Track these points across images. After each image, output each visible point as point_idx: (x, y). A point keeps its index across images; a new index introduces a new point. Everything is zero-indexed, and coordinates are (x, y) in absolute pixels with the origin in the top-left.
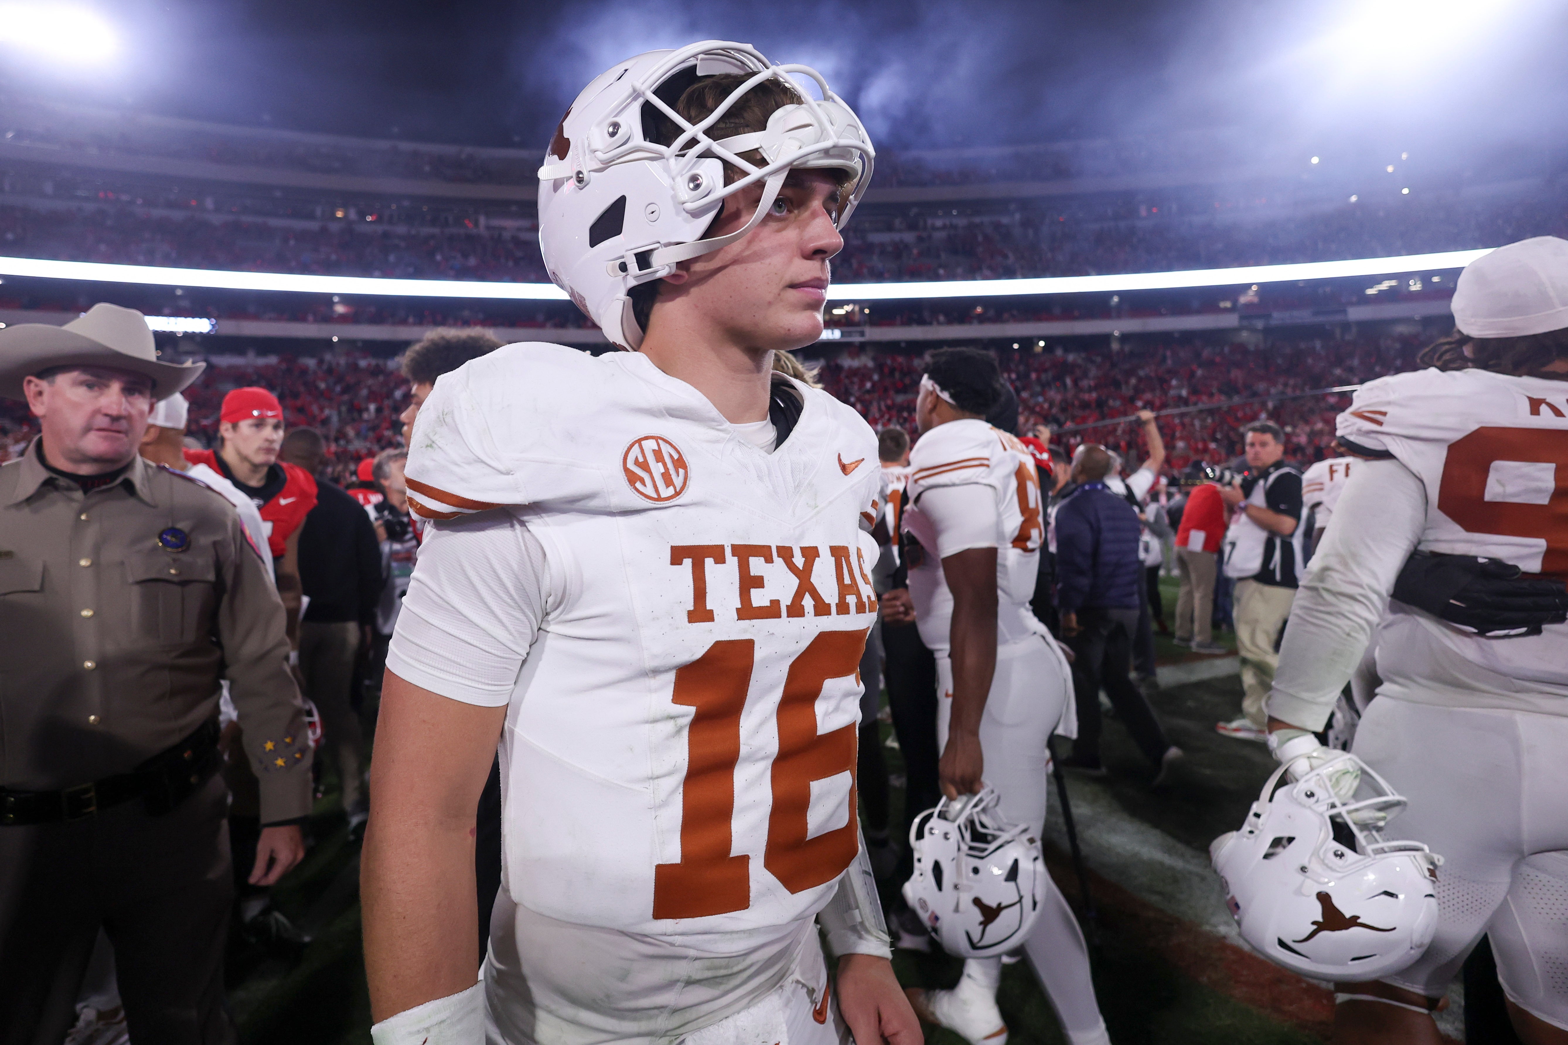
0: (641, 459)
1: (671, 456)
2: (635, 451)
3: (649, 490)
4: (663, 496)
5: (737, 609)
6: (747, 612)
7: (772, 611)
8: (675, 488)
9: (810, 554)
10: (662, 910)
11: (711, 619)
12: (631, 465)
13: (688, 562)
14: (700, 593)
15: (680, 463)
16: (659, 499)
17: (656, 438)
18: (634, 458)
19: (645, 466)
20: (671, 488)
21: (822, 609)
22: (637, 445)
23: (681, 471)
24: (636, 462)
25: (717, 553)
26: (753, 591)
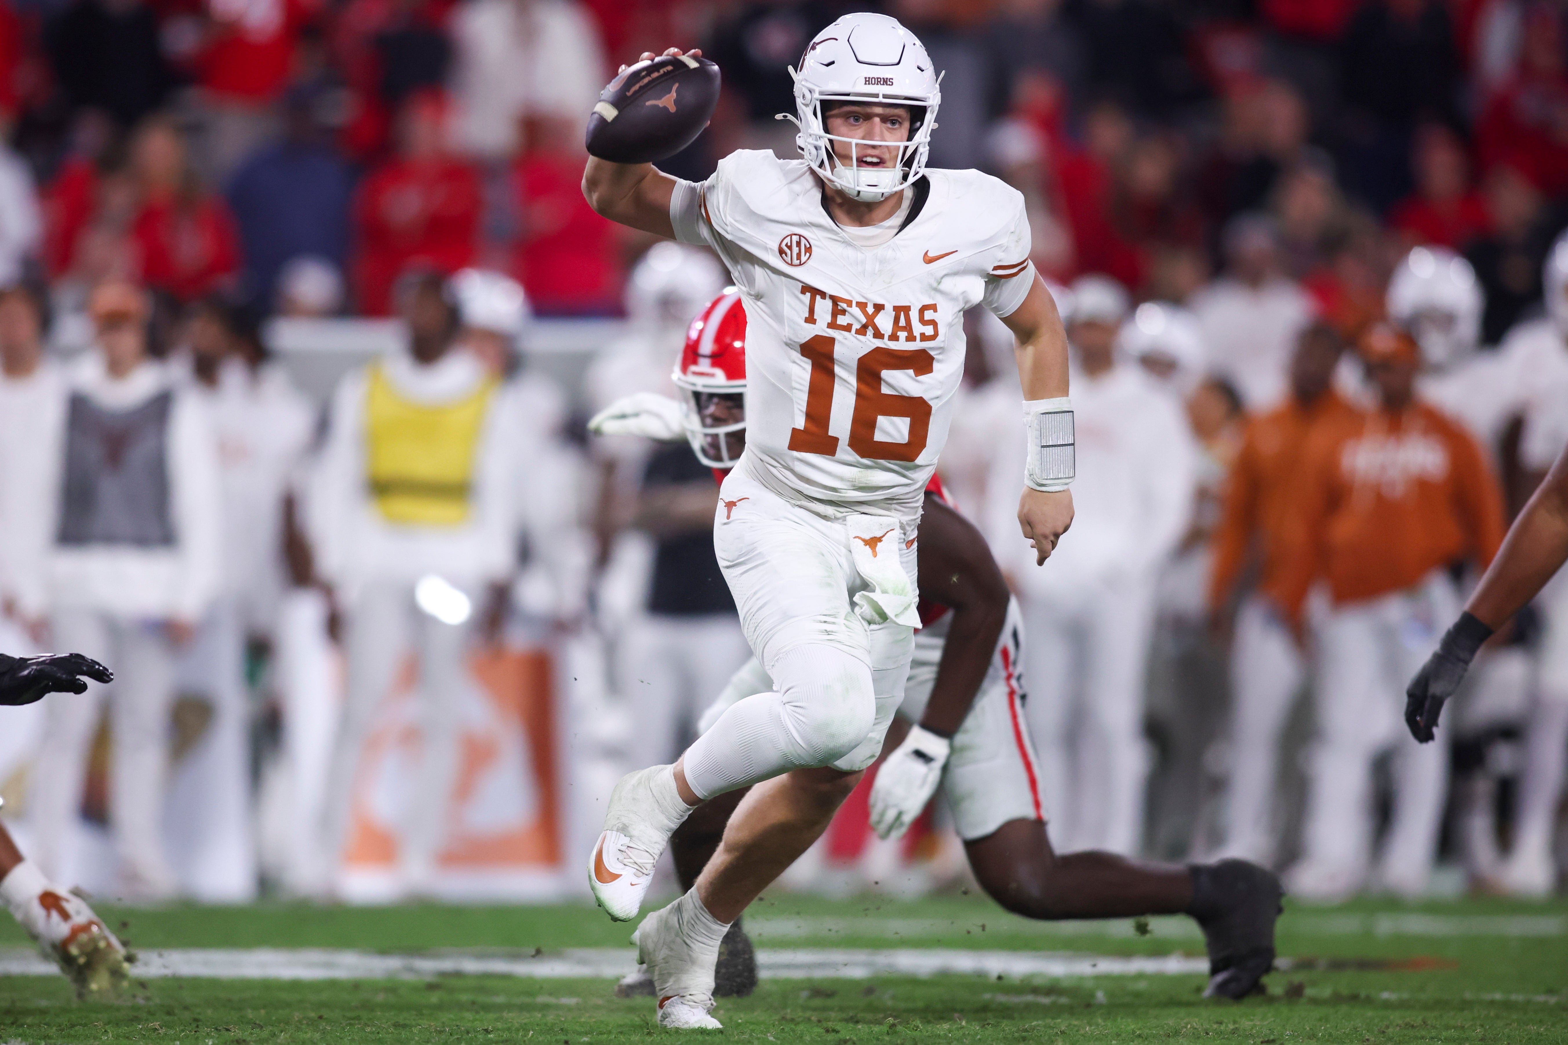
0: (789, 244)
1: (805, 245)
2: (788, 240)
3: (788, 259)
4: (793, 264)
5: (828, 323)
6: (832, 325)
7: (848, 328)
8: (800, 262)
9: (879, 308)
10: (793, 446)
11: (815, 323)
12: (783, 246)
13: (808, 295)
14: (812, 310)
15: (809, 250)
16: (791, 265)
17: (800, 236)
18: (785, 243)
19: (790, 248)
20: (799, 261)
21: (878, 335)
22: (790, 237)
23: (808, 254)
24: (786, 245)
25: (823, 295)
26: (839, 316)
